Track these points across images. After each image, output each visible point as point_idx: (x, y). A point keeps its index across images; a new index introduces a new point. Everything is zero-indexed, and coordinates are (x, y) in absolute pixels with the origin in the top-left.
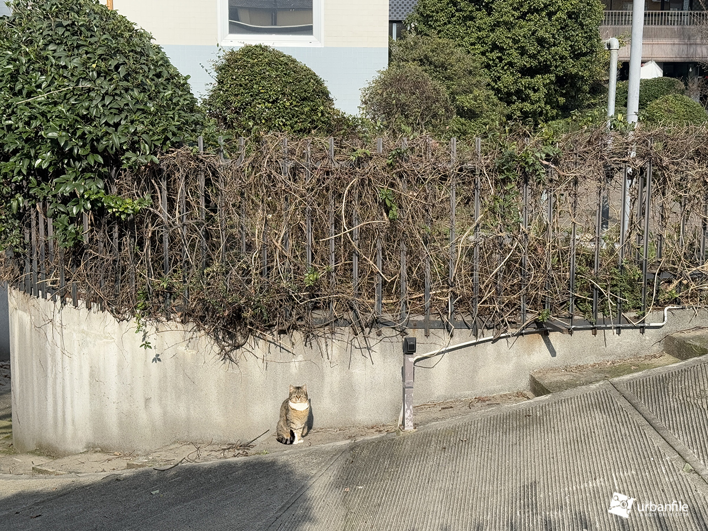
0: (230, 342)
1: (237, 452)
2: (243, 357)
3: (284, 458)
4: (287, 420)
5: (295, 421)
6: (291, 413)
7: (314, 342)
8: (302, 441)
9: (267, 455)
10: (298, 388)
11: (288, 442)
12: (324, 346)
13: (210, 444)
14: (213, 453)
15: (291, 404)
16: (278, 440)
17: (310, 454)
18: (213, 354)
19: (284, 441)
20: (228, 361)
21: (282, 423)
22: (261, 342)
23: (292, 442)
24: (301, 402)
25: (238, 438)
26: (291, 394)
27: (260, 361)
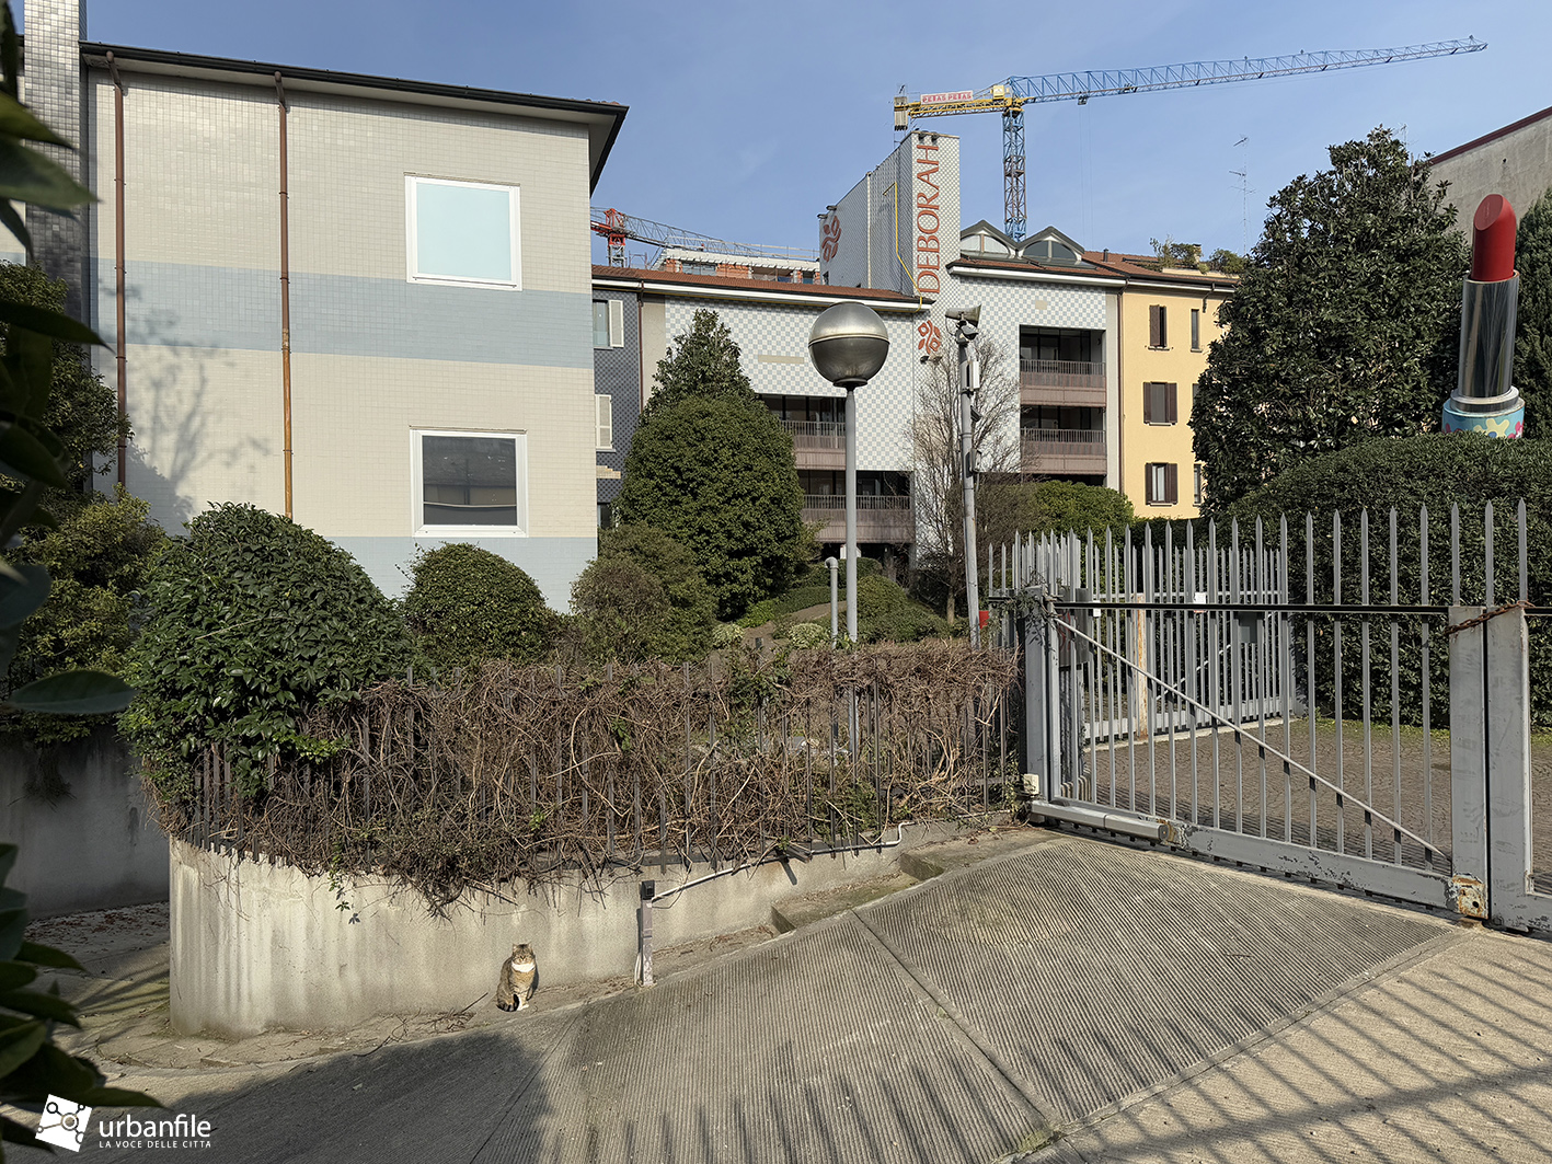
0: (443, 895)
1: (451, 1023)
2: (456, 911)
3: (509, 1030)
4: (510, 983)
5: (519, 984)
6: (515, 975)
7: (539, 889)
8: (527, 1006)
9: (488, 1027)
10: (522, 946)
11: (511, 1009)
12: (550, 893)
13: (418, 1014)
14: (422, 1026)
15: (515, 966)
16: (499, 1007)
17: (538, 1023)
18: (421, 911)
19: (506, 1008)
20: (439, 916)
21: (503, 988)
22: (478, 893)
23: (515, 1009)
24: (526, 962)
25: (451, 1006)
26: (514, 954)
27: (477, 915)
